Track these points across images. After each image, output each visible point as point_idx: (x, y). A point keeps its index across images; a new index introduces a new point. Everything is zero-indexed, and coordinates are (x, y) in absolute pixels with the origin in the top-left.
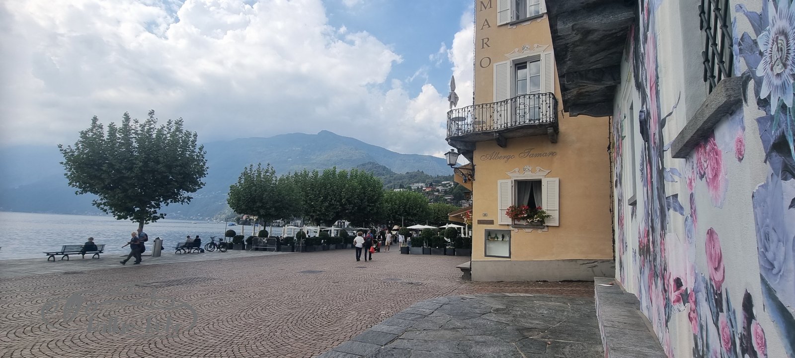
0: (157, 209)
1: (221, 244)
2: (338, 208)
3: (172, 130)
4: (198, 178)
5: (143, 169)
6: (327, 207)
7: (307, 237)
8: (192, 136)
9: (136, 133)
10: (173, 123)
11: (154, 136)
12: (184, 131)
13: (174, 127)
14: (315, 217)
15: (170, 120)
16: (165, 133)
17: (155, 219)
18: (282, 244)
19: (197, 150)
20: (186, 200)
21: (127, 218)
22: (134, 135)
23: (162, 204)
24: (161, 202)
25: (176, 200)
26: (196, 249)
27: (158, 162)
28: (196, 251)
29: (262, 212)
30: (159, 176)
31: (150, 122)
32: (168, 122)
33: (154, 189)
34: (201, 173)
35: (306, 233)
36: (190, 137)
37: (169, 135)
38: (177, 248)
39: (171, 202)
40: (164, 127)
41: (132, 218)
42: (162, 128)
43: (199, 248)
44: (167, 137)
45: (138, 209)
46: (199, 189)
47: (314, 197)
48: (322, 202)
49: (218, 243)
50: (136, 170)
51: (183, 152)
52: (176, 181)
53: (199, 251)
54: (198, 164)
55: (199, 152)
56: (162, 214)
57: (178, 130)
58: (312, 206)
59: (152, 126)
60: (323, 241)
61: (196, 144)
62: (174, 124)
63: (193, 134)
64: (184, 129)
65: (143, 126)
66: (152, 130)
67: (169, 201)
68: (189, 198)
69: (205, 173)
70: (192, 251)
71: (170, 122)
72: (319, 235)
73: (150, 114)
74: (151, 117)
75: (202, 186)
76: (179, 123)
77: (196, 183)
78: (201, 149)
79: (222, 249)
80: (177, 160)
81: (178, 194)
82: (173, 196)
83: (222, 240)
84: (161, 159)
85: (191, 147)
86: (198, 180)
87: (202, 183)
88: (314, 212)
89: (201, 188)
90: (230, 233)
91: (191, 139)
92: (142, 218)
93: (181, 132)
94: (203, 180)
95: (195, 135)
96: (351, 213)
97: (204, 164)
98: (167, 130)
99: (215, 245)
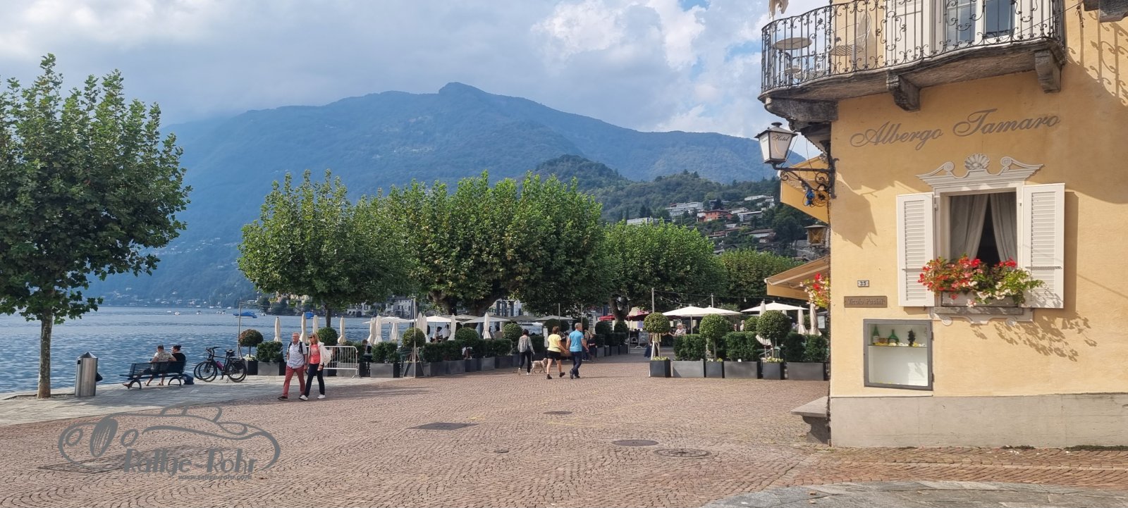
0: (80, 289)
1: (230, 362)
2: (497, 271)
3: (99, 101)
4: (167, 213)
5: (39, 194)
6: (472, 270)
7: (428, 341)
8: (147, 114)
9: (18, 113)
10: (99, 85)
11: (58, 116)
12: (128, 103)
13: (103, 94)
14: (443, 295)
15: (91, 78)
16: (83, 107)
17: (77, 311)
18: (370, 359)
19: (160, 147)
20: (144, 266)
21: (13, 311)
22: (11, 117)
23: (91, 277)
24: (87, 271)
25: (121, 266)
26: (175, 377)
27: (71, 179)
28: (176, 382)
29: (321, 286)
30: (78, 213)
31: (46, 82)
32: (87, 82)
33: (69, 242)
34: (174, 200)
35: (425, 332)
36: (143, 116)
37: (92, 114)
38: (131, 377)
39: (111, 271)
40: (79, 93)
41: (24, 310)
42: (74, 96)
43: (181, 374)
44: (87, 119)
45: (36, 289)
46: (172, 237)
47: (440, 249)
48: (459, 257)
49: (222, 362)
50: (23, 199)
51: (127, 152)
52: (119, 222)
53: (183, 382)
54: (166, 180)
55: (164, 151)
56: (91, 301)
57: (113, 100)
58: (436, 269)
59: (52, 93)
60: (464, 349)
61: (157, 133)
62: (102, 86)
63: (148, 109)
64: (128, 95)
65: (30, 95)
66: (52, 103)
67: (106, 269)
68: (152, 261)
69: (185, 200)
70: (166, 382)
71: (90, 82)
72: (456, 336)
73: (44, 64)
74: (49, 72)
75: (177, 230)
76: (113, 83)
77: (162, 224)
78: (168, 144)
79: (235, 376)
80: (115, 170)
81: (125, 250)
82: (114, 258)
83: (232, 354)
84: (79, 172)
85: (145, 139)
86: (169, 216)
87: (177, 224)
88: (440, 282)
89: (177, 235)
90: (252, 339)
91: (145, 122)
92: (46, 309)
93: (118, 102)
94: (179, 216)
95: (156, 112)
96: (526, 281)
97: (180, 179)
98: (87, 101)
99: (216, 365)
